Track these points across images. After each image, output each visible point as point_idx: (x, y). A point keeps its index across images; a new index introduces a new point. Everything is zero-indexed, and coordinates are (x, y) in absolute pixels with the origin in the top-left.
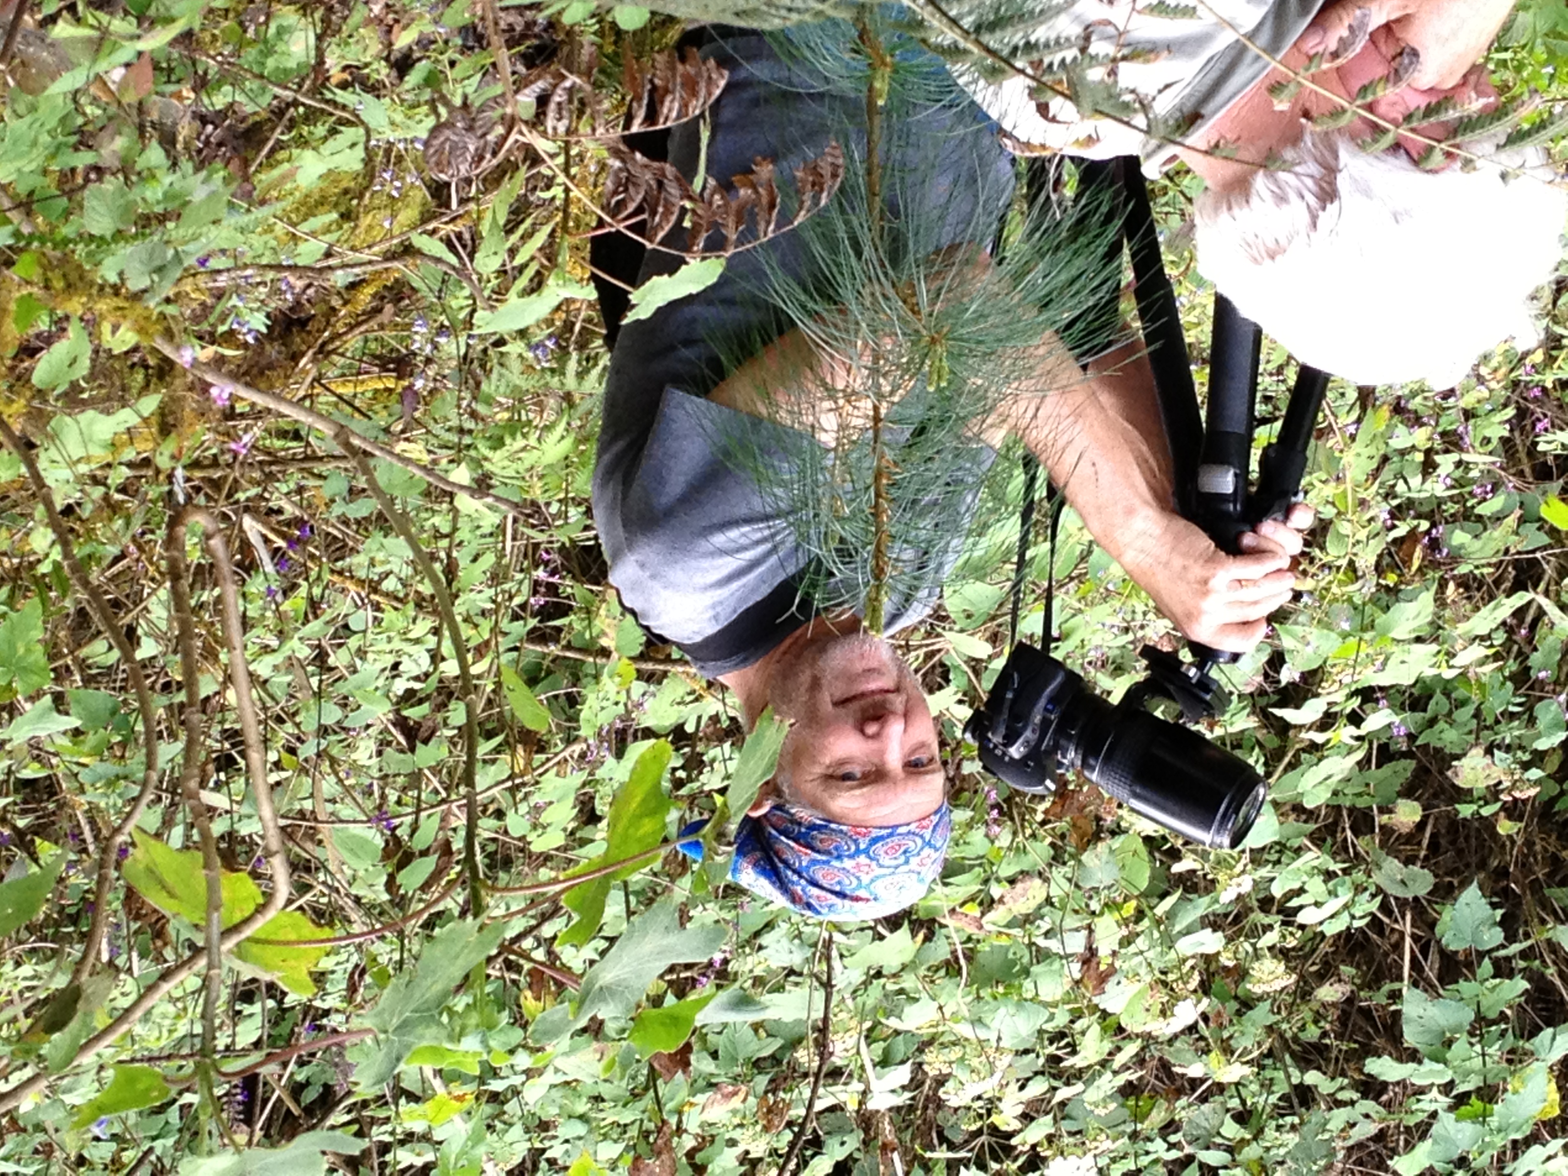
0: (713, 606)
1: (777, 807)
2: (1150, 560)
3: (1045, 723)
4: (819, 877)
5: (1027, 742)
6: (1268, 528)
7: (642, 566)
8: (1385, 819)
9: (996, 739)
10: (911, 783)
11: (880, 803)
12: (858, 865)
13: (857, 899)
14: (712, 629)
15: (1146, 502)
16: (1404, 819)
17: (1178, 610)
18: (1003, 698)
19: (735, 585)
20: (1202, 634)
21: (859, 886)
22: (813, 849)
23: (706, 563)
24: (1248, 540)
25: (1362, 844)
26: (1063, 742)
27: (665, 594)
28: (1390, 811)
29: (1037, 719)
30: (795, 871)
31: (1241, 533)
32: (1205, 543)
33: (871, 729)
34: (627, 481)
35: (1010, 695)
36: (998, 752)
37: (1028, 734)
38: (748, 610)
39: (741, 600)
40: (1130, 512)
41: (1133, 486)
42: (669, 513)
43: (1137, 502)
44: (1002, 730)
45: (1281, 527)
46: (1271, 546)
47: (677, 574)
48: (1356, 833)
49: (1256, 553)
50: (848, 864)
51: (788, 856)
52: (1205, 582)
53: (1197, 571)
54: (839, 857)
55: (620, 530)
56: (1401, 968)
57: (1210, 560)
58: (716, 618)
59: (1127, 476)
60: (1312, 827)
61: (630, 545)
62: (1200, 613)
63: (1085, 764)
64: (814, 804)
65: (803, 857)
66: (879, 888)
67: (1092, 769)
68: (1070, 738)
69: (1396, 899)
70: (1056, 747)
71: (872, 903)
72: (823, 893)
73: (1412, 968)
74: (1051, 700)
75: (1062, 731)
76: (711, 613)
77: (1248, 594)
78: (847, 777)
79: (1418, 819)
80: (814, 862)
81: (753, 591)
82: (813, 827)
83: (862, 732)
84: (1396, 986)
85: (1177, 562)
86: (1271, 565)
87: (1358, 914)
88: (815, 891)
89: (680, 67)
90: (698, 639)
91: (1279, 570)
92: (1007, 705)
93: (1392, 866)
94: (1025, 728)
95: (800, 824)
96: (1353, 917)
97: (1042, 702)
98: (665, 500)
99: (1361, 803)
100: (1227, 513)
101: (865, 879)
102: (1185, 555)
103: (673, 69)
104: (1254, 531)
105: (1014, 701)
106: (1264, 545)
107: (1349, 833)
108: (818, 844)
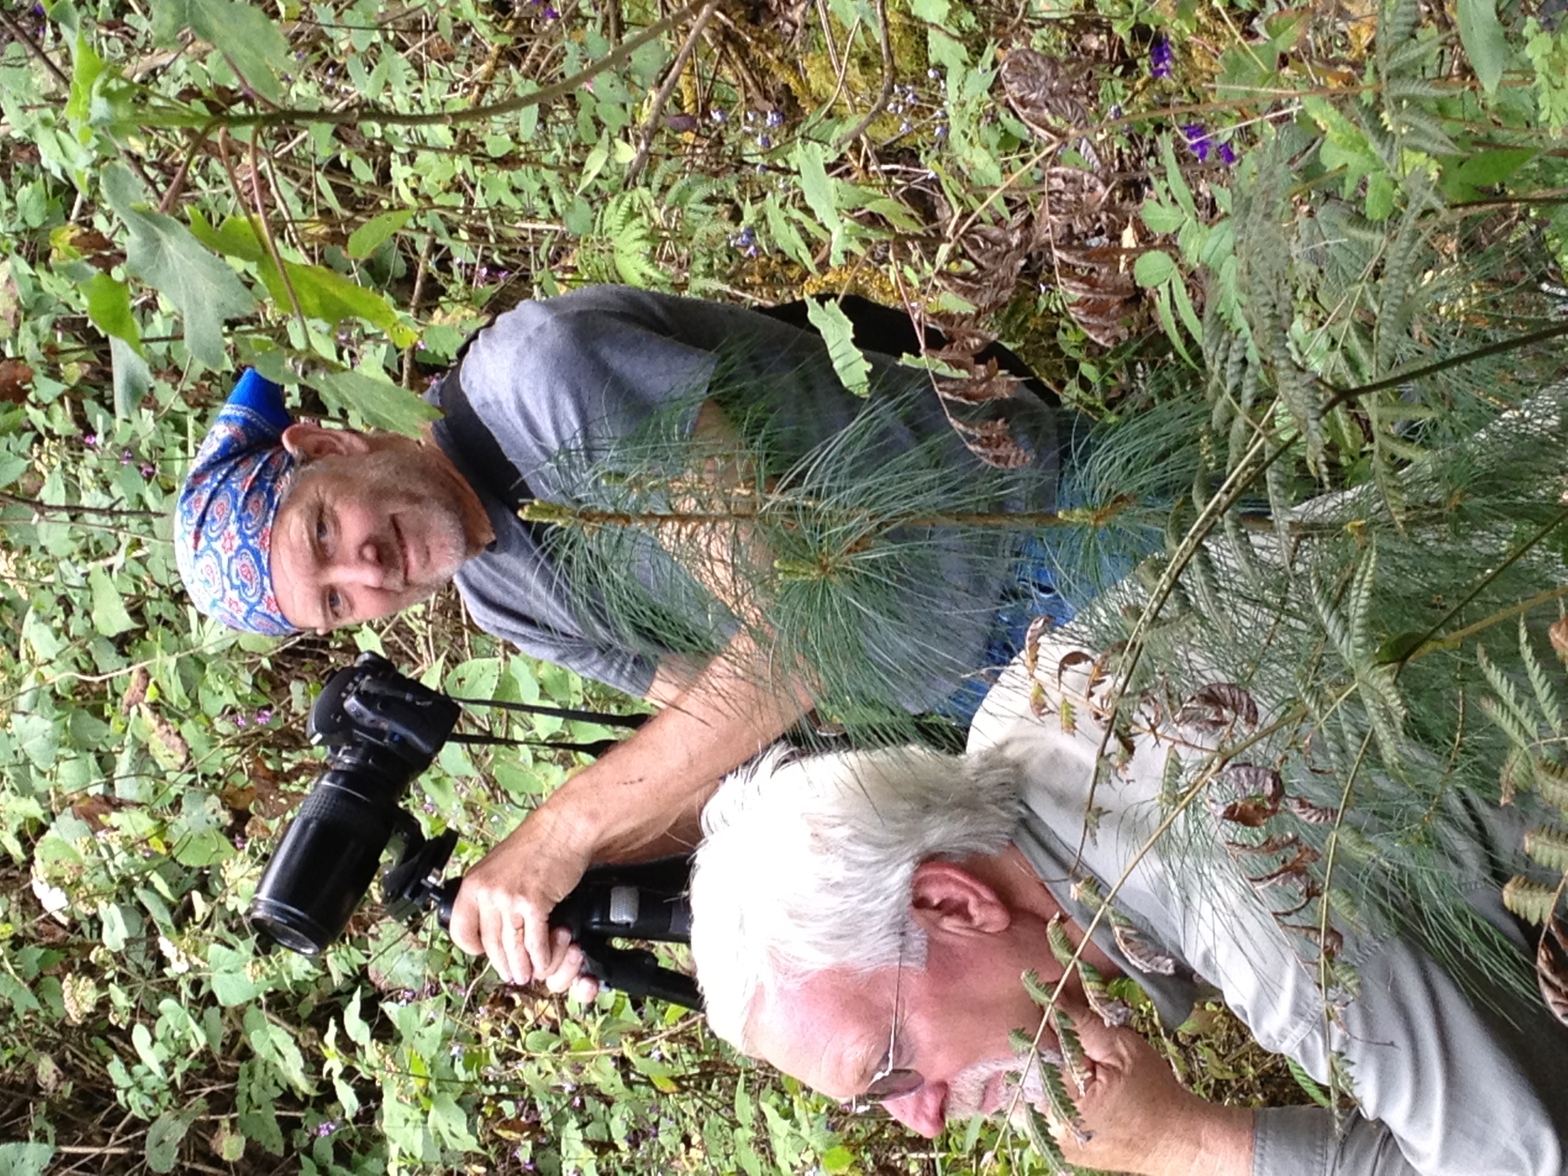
0: (498, 403)
1: (291, 461)
2: (544, 836)
3: (379, 734)
4: (220, 500)
5: (360, 715)
6: (575, 956)
7: (541, 329)
8: (226, 1124)
9: (365, 683)
10: (313, 592)
11: (294, 562)
12: (232, 538)
13: (197, 538)
14: (474, 400)
15: (602, 833)
16: (225, 1143)
17: (494, 865)
18: (406, 691)
19: (519, 422)
20: (470, 892)
21: (210, 540)
22: (248, 494)
23: (543, 392)
24: (564, 936)
25: (198, 1102)
26: (361, 750)
27: (511, 352)
28: (233, 1131)
29: (385, 725)
30: (226, 477)
31: (570, 929)
32: (561, 892)
33: (369, 553)
34: (623, 316)
35: (408, 697)
36: (350, 686)
37: (369, 716)
38: (492, 438)
39: (502, 430)
40: (593, 816)
41: (618, 820)
42: (592, 354)
43: (602, 824)
44: (373, 690)
45: (574, 970)
46: (557, 959)
47: (532, 362)
48: (210, 1097)
49: (550, 944)
50: (233, 528)
51: (242, 470)
52: (523, 891)
53: (533, 883)
54: (240, 519)
55: (576, 309)
56: (69, 1144)
57: (544, 896)
58: (485, 404)
59: (628, 815)
60: (217, 1051)
61: (562, 319)
62: (492, 887)
63: (337, 773)
64: (294, 496)
65: (240, 484)
66: (209, 560)
67: (332, 780)
68: (365, 758)
69: (144, 1137)
70: (355, 744)
71: (192, 552)
72: (203, 504)
73: (68, 1155)
74: (403, 740)
75: (372, 750)
76: (490, 398)
77: (509, 935)
78: (321, 528)
79: (225, 1157)
80: (236, 496)
81: (513, 444)
82: (271, 493)
83: (366, 543)
84: (52, 1140)
85: (542, 864)
86: (537, 958)
87: (130, 1096)
88: (206, 496)
89: (1116, 299)
90: (464, 388)
91: (531, 967)
92: (398, 694)
93: (178, 1131)
94: (375, 712)
95: (274, 481)
96: (127, 1091)
97: (402, 731)
98: (605, 352)
99: (241, 1100)
100: (590, 916)
101: (217, 545)
102: (549, 871)
103: (1115, 292)
104: (572, 943)
105: (403, 700)
106: (558, 952)
107: (208, 1090)
108: (254, 498)
